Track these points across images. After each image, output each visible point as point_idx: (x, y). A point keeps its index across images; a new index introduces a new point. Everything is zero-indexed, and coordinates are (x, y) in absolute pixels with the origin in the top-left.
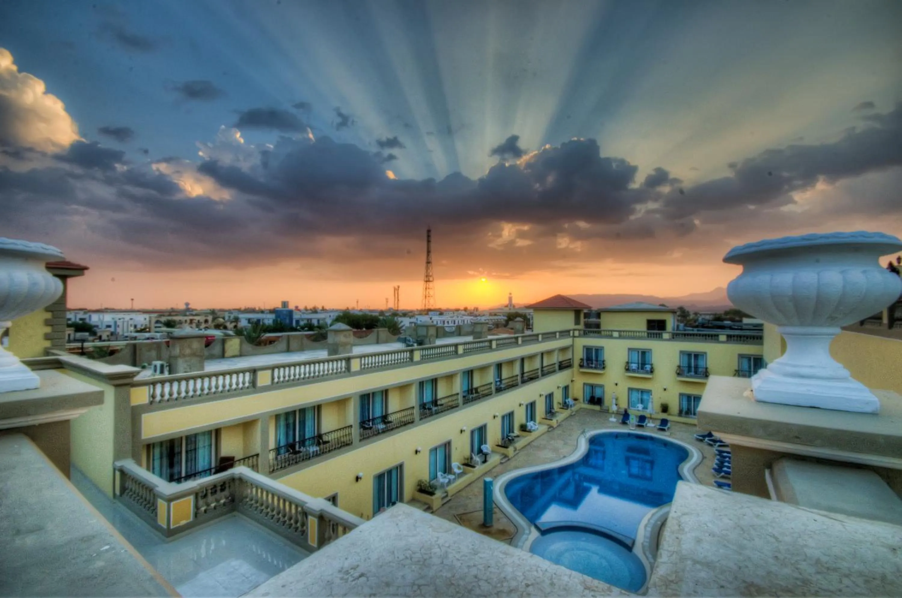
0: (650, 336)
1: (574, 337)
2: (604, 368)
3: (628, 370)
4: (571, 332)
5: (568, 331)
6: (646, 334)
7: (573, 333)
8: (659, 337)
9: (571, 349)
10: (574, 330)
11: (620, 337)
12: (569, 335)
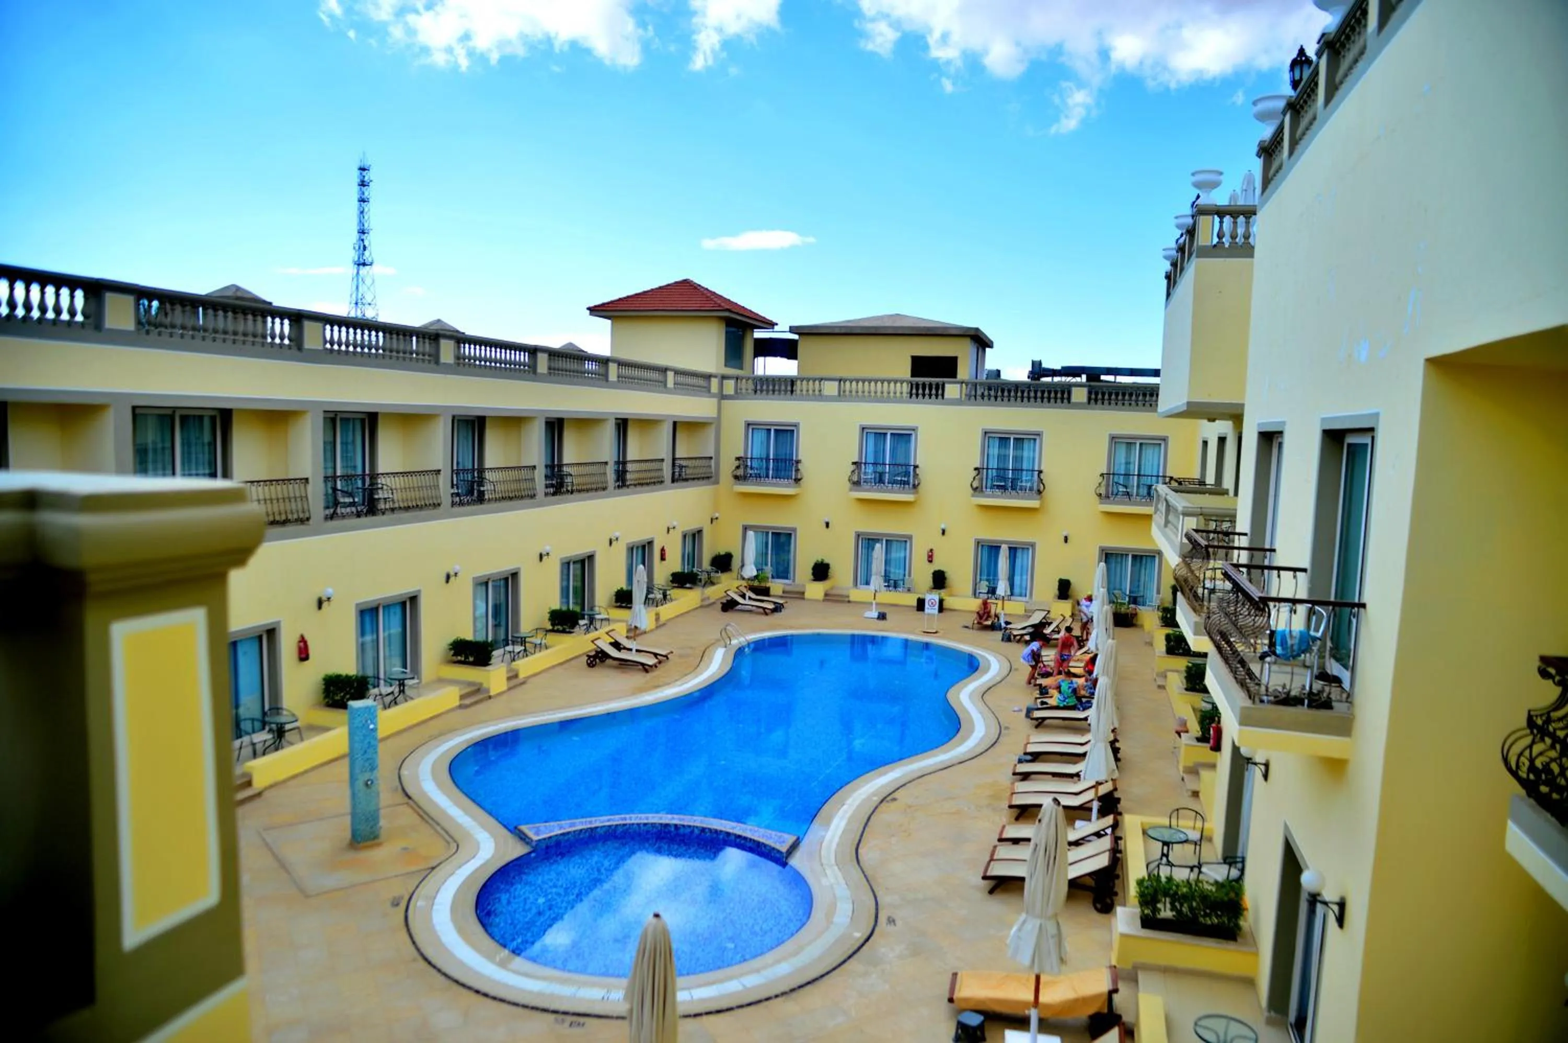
0: (918, 392)
1: (723, 397)
2: (797, 480)
3: (856, 484)
4: (715, 382)
5: (708, 377)
6: (906, 388)
7: (721, 386)
8: (937, 392)
9: (713, 427)
10: (724, 377)
11: (841, 396)
12: (708, 389)
